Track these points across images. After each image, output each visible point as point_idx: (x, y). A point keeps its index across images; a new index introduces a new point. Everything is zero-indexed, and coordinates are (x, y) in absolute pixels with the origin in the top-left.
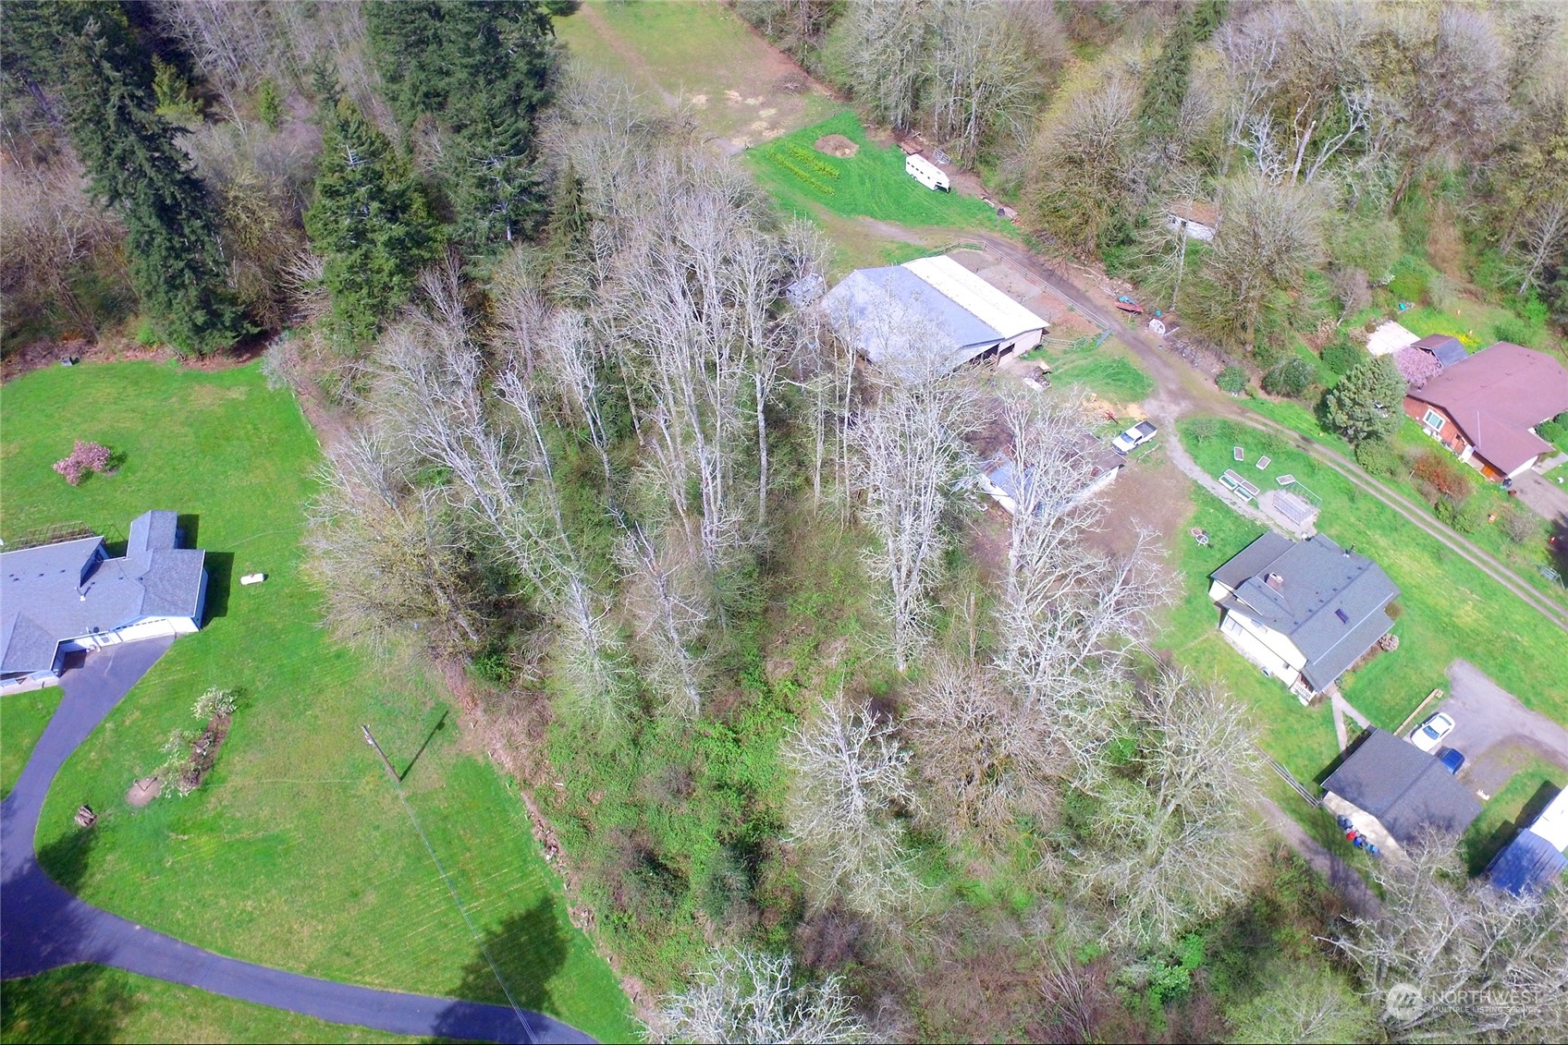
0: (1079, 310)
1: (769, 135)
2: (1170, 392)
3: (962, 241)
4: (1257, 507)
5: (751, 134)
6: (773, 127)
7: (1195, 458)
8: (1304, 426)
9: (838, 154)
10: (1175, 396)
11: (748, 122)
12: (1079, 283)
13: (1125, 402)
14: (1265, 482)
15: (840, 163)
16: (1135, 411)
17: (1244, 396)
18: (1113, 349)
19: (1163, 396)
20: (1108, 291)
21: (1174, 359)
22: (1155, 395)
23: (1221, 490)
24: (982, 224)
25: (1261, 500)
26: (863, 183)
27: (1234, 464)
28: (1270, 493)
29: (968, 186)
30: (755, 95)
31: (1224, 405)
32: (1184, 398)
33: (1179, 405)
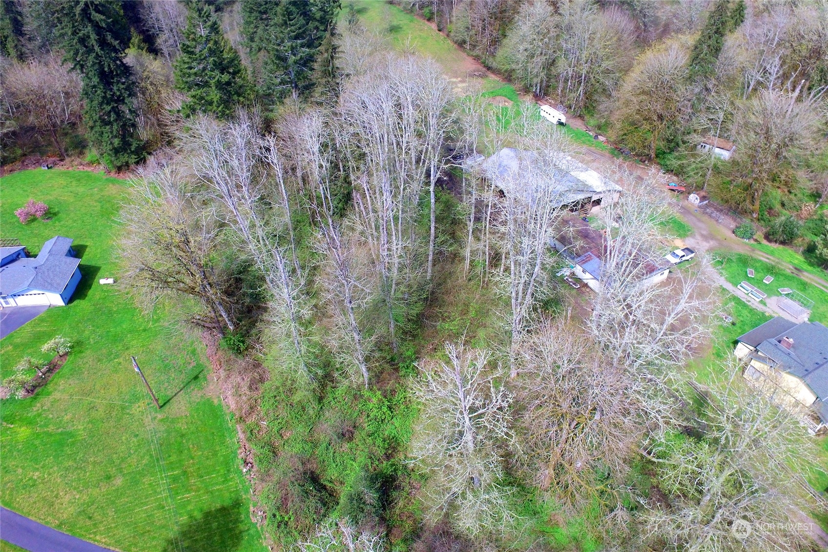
2: (702, 236)
4: (765, 304)
6: (465, 91)
7: (721, 273)
8: (796, 262)
9: (501, 104)
10: (706, 238)
14: (770, 291)
17: (752, 242)
19: (698, 237)
20: (662, 180)
21: (705, 218)
22: (693, 236)
23: (740, 293)
24: (584, 142)
25: (768, 301)
27: (747, 278)
28: (774, 298)
29: (577, 124)
30: (456, 77)
31: (741, 246)
32: (712, 239)
33: (709, 242)
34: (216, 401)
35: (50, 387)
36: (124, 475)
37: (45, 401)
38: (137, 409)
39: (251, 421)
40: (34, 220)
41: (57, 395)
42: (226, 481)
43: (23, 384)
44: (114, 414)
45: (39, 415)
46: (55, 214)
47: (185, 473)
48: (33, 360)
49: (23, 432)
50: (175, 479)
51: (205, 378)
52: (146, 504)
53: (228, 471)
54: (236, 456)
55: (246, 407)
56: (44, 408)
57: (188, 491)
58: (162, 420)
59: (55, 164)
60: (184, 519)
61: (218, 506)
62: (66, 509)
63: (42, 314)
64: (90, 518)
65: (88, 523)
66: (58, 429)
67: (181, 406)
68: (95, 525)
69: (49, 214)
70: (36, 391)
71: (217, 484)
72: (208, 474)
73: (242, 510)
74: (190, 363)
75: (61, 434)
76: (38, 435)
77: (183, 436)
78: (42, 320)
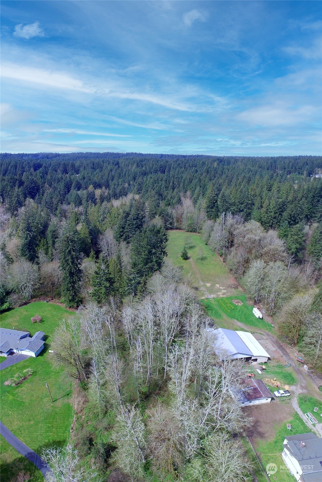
0: (284, 357)
1: (221, 296)
3: (259, 332)
4: (314, 426)
5: (217, 295)
6: (223, 294)
7: (300, 406)
9: (237, 304)
10: (302, 387)
11: (217, 292)
12: (288, 351)
13: (285, 384)
15: (236, 306)
16: (287, 387)
18: (289, 370)
19: (299, 386)
20: (296, 355)
21: (308, 378)
22: (296, 385)
23: (304, 417)
24: (267, 329)
25: (317, 425)
26: (239, 312)
28: (321, 424)
29: (268, 320)
30: (223, 287)
31: (318, 395)
32: (305, 389)
33: (303, 390)
34: (71, 405)
35: (22, 385)
36: (34, 421)
37: (20, 389)
38: (45, 400)
39: (80, 415)
40: (36, 322)
41: (24, 388)
42: (64, 433)
43: (15, 382)
44: (38, 400)
45: (17, 393)
46: (43, 321)
47: (52, 426)
48: (20, 374)
49: (11, 397)
50: (49, 427)
51: (71, 396)
52: (37, 432)
53: (66, 430)
54: (70, 426)
55: (80, 410)
56: (19, 391)
57: (51, 432)
58: (52, 406)
59: (50, 301)
60: (47, 441)
61: (58, 440)
62: (15, 426)
63: (28, 359)
64: (20, 431)
65: (20, 433)
66: (21, 399)
67: (59, 403)
68: (21, 434)
69: (41, 321)
70: (18, 385)
71: (61, 433)
72: (59, 429)
73: (65, 444)
74: (68, 389)
75: (21, 402)
76: (15, 400)
77: (56, 414)
78: (27, 361)
